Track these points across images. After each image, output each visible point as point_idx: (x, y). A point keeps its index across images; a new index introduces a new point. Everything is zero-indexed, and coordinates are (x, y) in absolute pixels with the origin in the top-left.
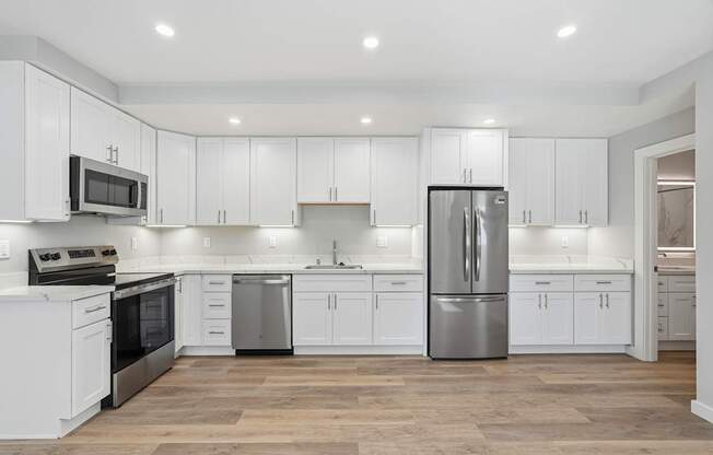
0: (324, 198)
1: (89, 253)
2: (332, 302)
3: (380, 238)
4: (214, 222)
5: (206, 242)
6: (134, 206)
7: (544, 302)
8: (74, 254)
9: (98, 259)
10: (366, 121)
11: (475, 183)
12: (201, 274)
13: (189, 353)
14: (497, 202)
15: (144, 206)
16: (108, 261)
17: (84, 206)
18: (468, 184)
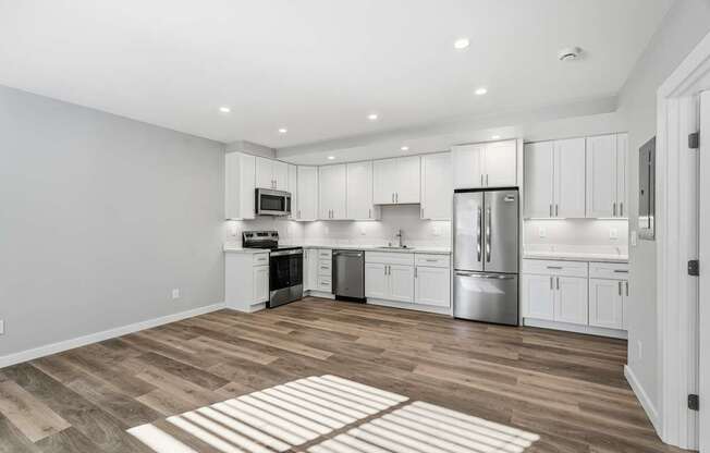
0: (389, 201)
1: (265, 234)
2: (388, 270)
3: (435, 228)
4: (327, 218)
5: (327, 229)
6: (283, 210)
7: (555, 284)
8: (259, 235)
9: (270, 237)
10: (405, 148)
11: (490, 186)
12: (317, 248)
13: (312, 294)
14: (507, 199)
15: (289, 210)
16: (274, 239)
17: (260, 212)
18: (485, 186)
